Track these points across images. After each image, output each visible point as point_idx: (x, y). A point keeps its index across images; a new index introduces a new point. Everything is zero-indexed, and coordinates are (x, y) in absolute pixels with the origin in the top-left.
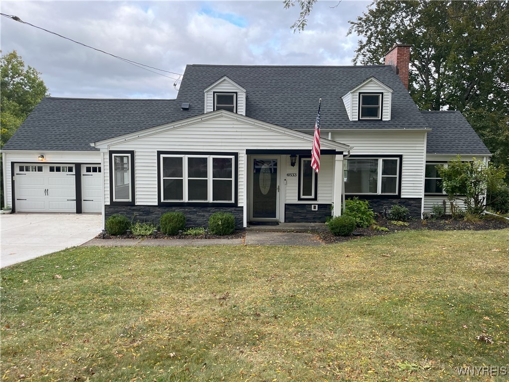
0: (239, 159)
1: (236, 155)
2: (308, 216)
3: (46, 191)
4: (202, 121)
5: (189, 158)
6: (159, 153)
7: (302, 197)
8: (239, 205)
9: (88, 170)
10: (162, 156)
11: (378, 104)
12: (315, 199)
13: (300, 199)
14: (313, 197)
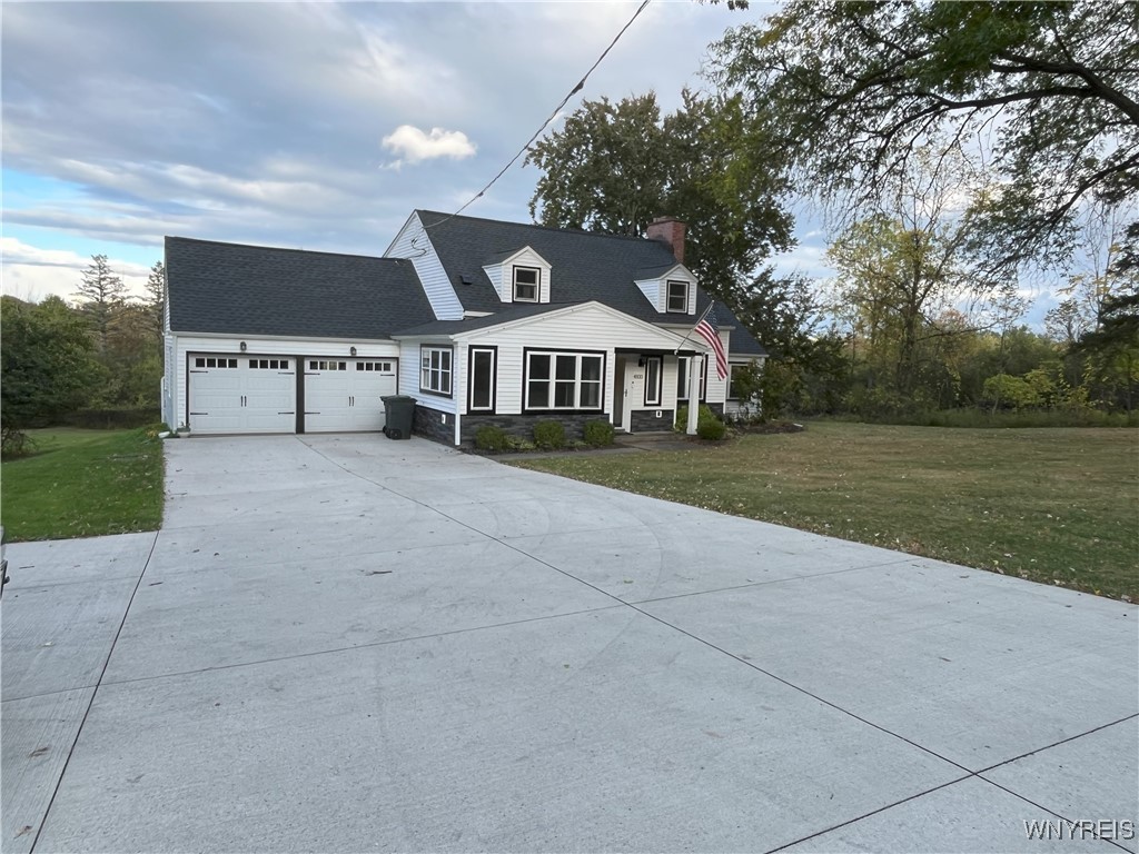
0: (608, 357)
1: (605, 353)
2: (653, 424)
3: (244, 400)
4: (573, 312)
5: (558, 357)
6: (526, 349)
7: (647, 402)
8: (606, 412)
9: (313, 366)
10: (529, 353)
11: (684, 294)
12: (659, 404)
13: (645, 405)
14: (657, 402)
